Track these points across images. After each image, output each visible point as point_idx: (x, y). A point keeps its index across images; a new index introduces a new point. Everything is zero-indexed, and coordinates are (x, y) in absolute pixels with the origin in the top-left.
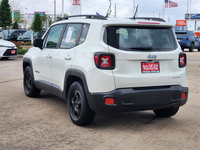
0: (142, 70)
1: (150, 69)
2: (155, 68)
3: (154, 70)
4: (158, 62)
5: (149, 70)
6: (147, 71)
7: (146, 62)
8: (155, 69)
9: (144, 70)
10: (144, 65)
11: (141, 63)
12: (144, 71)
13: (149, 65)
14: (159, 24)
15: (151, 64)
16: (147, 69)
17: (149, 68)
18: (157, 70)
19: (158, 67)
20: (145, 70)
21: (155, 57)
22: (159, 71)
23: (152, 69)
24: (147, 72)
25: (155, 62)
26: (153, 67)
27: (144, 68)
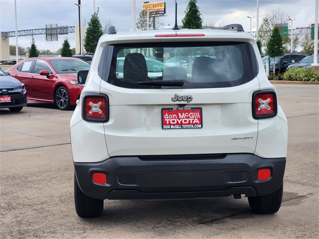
0: (164, 123)
1: (181, 122)
2: (191, 120)
3: (189, 123)
4: (201, 109)
5: (177, 123)
6: (174, 125)
7: (172, 109)
8: (193, 121)
9: (168, 123)
10: (167, 115)
11: (162, 110)
12: (166, 124)
13: (179, 114)
14: (204, 35)
15: (185, 111)
16: (173, 121)
17: (179, 119)
18: (196, 123)
19: (198, 119)
20: (170, 124)
21: (189, 98)
22: (200, 126)
23: (185, 121)
24: (172, 127)
25: (192, 108)
26: (188, 118)
27: (168, 120)
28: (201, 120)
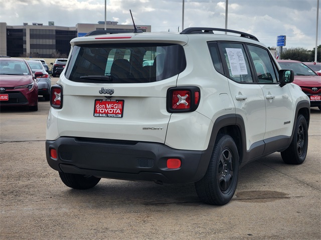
0: (95, 111)
1: (108, 111)
2: (115, 110)
3: (113, 113)
4: (123, 101)
5: (105, 113)
6: (102, 114)
7: (102, 100)
8: (116, 111)
10: (98, 105)
11: (96, 100)
12: (97, 113)
13: (107, 105)
14: (130, 37)
15: (111, 103)
16: (102, 111)
17: (106, 109)
18: (118, 113)
19: (120, 109)
20: (99, 113)
21: (112, 92)
22: (120, 116)
23: (111, 111)
24: (101, 115)
25: (116, 100)
26: (113, 108)
27: (98, 109)
28: (122, 110)
